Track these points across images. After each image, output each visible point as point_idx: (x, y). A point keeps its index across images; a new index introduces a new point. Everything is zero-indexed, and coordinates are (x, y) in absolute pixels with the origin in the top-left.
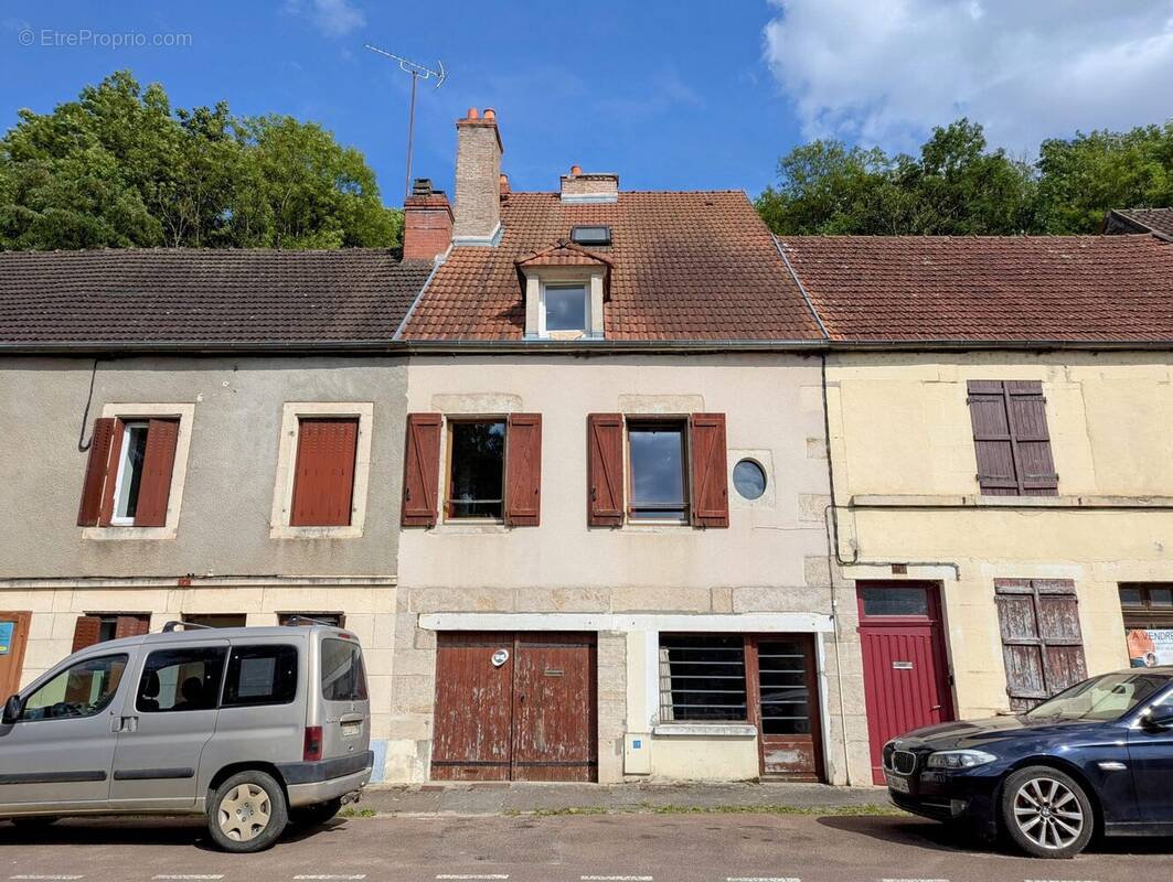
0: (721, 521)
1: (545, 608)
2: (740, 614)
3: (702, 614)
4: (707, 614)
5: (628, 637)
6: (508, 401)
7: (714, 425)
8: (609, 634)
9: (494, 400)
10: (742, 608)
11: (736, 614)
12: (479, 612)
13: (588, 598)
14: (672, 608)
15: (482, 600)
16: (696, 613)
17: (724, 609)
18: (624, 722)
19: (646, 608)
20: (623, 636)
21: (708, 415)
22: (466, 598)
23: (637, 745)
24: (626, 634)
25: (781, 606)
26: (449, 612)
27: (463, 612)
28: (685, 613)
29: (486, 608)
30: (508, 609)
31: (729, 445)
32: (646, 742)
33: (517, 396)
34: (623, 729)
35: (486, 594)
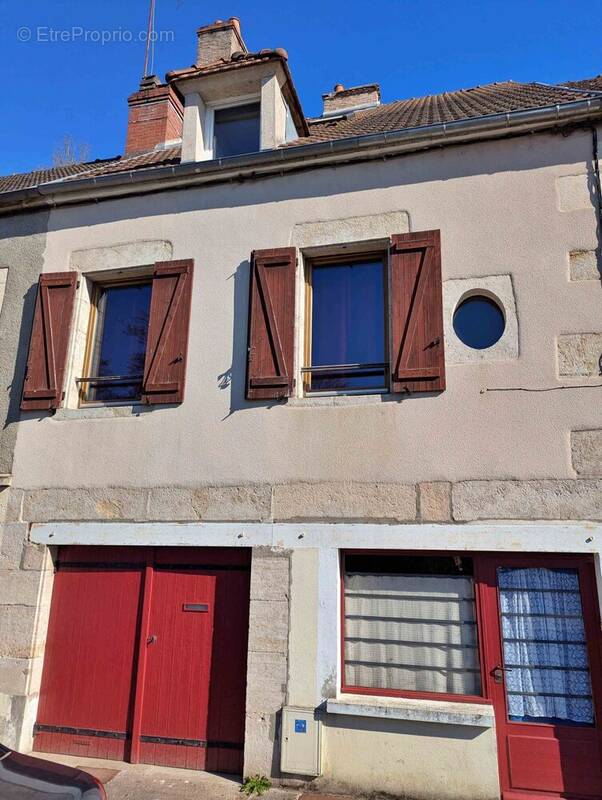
0: (433, 384)
1: (184, 514)
2: (464, 522)
3: (402, 523)
4: (410, 522)
5: (293, 557)
6: (156, 249)
7: (423, 248)
8: (267, 552)
9: (140, 251)
10: (467, 514)
11: (456, 523)
12: (102, 521)
13: (239, 499)
14: (359, 514)
15: (107, 504)
16: (395, 521)
17: (440, 515)
18: (284, 689)
19: (321, 514)
20: (287, 555)
21: (414, 235)
22: (88, 501)
23: (300, 727)
24: (292, 551)
25: (533, 510)
26: (66, 521)
27: (83, 521)
28: (378, 521)
29: (109, 515)
30: (137, 516)
31: (445, 274)
32: (312, 724)
33: (168, 242)
34: (281, 699)
35: (112, 495)
